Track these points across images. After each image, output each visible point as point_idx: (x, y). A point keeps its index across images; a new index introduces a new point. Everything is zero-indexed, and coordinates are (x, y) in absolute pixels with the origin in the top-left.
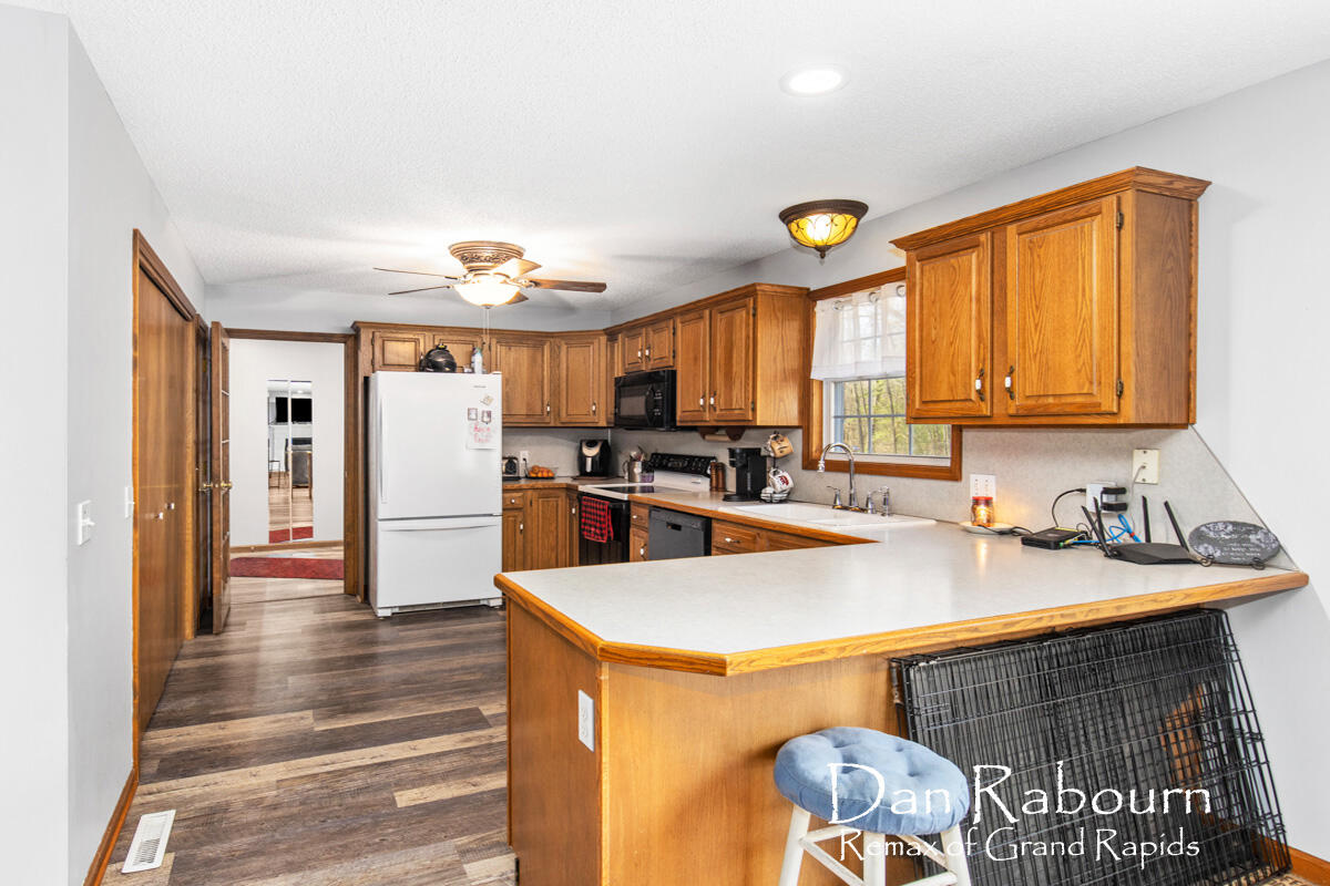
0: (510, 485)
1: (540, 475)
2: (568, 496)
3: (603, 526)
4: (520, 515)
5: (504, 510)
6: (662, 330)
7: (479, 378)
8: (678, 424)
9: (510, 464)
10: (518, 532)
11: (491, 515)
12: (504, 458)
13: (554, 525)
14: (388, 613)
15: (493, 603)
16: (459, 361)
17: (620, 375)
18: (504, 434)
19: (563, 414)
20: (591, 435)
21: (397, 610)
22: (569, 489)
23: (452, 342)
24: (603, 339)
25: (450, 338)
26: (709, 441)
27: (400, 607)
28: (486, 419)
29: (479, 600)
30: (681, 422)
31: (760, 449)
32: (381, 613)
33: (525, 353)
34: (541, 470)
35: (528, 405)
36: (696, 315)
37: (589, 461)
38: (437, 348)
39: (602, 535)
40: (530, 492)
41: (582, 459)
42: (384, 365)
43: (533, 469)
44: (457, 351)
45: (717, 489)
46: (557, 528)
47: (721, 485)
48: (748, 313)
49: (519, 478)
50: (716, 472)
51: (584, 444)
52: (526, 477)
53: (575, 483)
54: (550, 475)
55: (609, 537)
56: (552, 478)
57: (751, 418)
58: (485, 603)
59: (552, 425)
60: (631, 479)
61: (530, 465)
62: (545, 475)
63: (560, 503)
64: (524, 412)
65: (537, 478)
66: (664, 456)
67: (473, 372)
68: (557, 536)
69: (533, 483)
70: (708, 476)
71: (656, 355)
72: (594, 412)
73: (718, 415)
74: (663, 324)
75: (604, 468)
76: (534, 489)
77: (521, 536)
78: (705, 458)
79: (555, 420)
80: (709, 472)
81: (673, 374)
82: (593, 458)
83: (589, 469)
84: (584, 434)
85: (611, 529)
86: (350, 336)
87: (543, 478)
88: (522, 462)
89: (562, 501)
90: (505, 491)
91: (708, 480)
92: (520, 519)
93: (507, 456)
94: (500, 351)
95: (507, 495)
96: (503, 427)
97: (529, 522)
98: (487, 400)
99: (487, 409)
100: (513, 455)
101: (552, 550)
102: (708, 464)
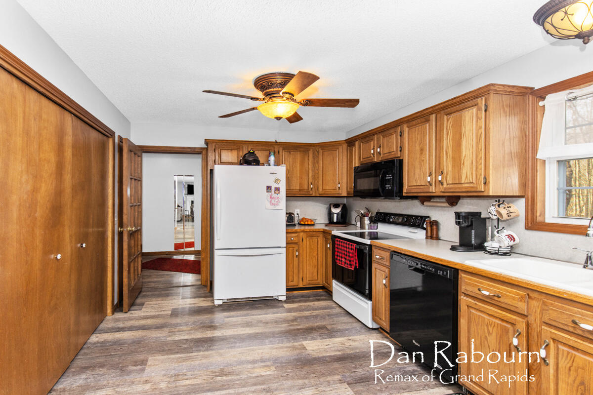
0: (291, 229)
1: (306, 223)
2: (324, 236)
3: (351, 259)
4: (296, 247)
5: (287, 243)
6: (391, 134)
7: (273, 168)
8: (404, 194)
9: (290, 217)
10: (295, 256)
11: (280, 247)
12: (287, 214)
13: (316, 253)
14: (220, 302)
15: (280, 298)
16: (261, 160)
17: (357, 165)
18: (287, 200)
19: (320, 189)
20: (335, 201)
21: (226, 301)
22: (324, 232)
23: (258, 150)
24: (345, 146)
25: (257, 148)
26: (427, 206)
27: (228, 299)
28: (277, 192)
29: (273, 297)
30: (406, 193)
31: (481, 213)
32: (217, 303)
33: (299, 155)
34: (307, 220)
35: (300, 184)
36: (423, 120)
37: (335, 216)
38: (249, 152)
39: (351, 265)
40: (302, 234)
41: (330, 214)
42: (221, 163)
43: (303, 219)
44: (261, 156)
45: (432, 238)
46: (317, 254)
47: (435, 236)
48: (479, 109)
49: (295, 225)
50: (431, 226)
51: (332, 206)
52: (299, 224)
53: (327, 228)
54: (312, 223)
55: (356, 266)
56: (313, 225)
57: (483, 190)
58: (277, 298)
59: (313, 195)
60: (362, 227)
61: (301, 217)
62: (309, 223)
63: (319, 240)
64: (298, 188)
65: (305, 225)
66: (386, 214)
67: (269, 165)
68: (318, 260)
69: (303, 228)
70: (425, 229)
71: (386, 151)
72: (339, 188)
73: (445, 188)
74: (392, 131)
75: (344, 220)
76: (303, 231)
77: (297, 259)
78: (422, 217)
79: (315, 192)
80: (425, 226)
81: (401, 162)
82: (338, 214)
83: (335, 220)
84: (332, 200)
85: (357, 262)
86: (204, 148)
87: (308, 225)
88: (296, 215)
89: (321, 240)
90: (287, 233)
91: (425, 231)
92: (295, 249)
93: (288, 212)
94: (284, 154)
95: (289, 235)
96: (287, 197)
97: (301, 251)
98: (277, 181)
99: (277, 186)
100: (291, 212)
101: (315, 267)
102: (424, 221)
